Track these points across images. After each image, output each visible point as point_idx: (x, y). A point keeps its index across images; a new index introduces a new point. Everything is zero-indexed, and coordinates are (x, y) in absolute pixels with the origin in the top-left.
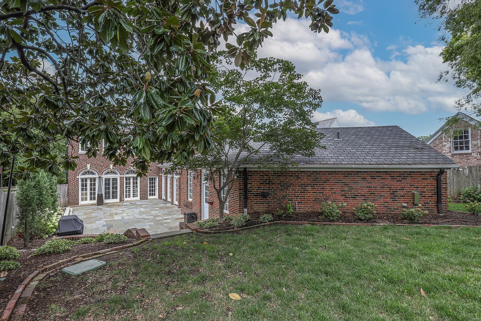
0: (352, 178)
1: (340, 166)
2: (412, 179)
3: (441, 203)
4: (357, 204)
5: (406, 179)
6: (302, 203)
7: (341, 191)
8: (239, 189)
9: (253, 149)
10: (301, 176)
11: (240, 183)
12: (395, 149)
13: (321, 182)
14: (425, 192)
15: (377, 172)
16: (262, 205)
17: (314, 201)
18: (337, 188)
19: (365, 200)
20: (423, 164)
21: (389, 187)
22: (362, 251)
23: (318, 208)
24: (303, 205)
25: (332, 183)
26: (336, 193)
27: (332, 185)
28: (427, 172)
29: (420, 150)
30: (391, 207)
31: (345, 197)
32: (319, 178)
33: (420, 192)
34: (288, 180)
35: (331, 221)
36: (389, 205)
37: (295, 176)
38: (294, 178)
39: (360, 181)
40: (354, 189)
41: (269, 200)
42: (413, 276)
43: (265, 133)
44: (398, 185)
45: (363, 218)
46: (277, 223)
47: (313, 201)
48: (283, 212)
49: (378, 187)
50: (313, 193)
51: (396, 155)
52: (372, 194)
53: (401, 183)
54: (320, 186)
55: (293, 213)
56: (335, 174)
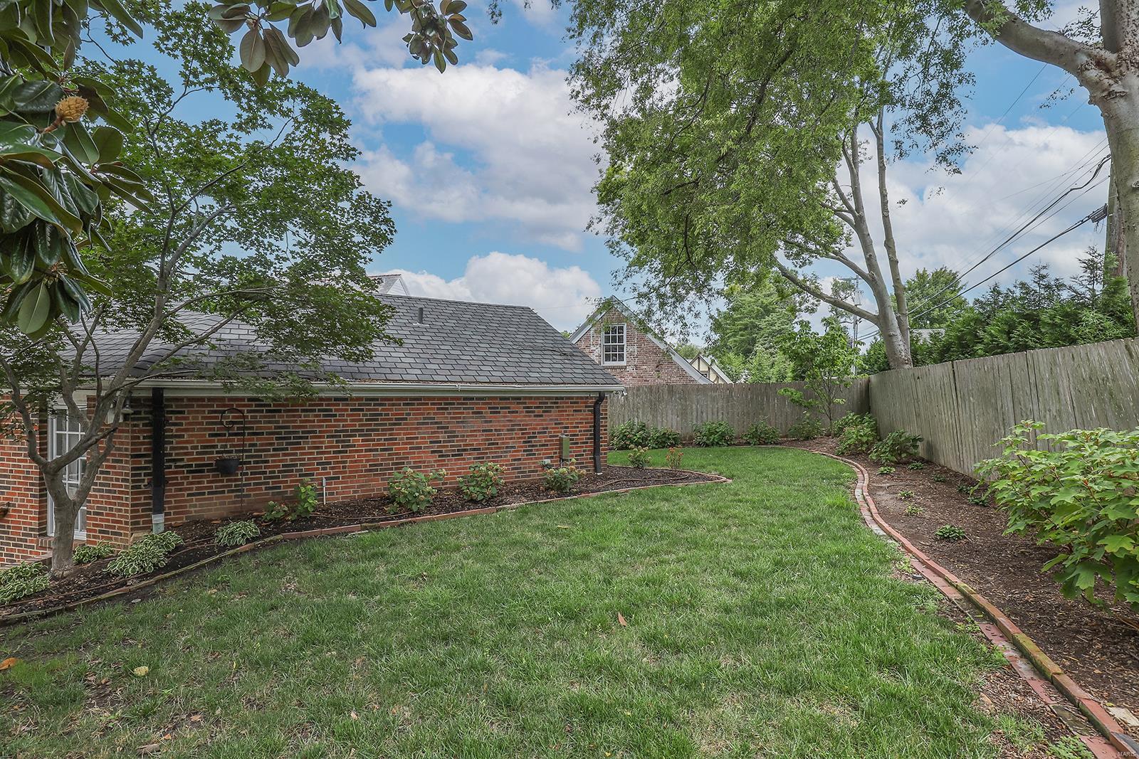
0: (454, 413)
1: (431, 386)
2: (559, 411)
3: (599, 453)
4: (463, 468)
5: (550, 412)
6: (338, 478)
7: (431, 442)
8: (133, 456)
9: (187, 332)
10: (336, 410)
11: (139, 438)
12: (530, 352)
13: (385, 424)
14: (578, 435)
15: (501, 399)
16: (217, 498)
17: (370, 470)
18: (423, 435)
19: (479, 458)
20: (576, 383)
21: (522, 429)
22: (500, 569)
23: (378, 487)
24: (342, 483)
25: (413, 424)
26: (420, 448)
27: (411, 429)
28: (581, 398)
29: (569, 357)
30: (525, 468)
31: (439, 456)
32: (381, 415)
33: (571, 435)
34: (301, 421)
35: (413, 514)
36: (522, 464)
37: (319, 410)
38: (316, 416)
39: (471, 417)
40: (457, 436)
41: (241, 480)
42: (596, 595)
43: (229, 288)
44: (538, 425)
45: (480, 498)
46: (275, 542)
47: (366, 471)
48: (286, 509)
49: (503, 430)
50: (366, 451)
51: (532, 365)
52: (493, 444)
53: (542, 420)
54: (385, 435)
55: (316, 509)
56: (418, 404)
